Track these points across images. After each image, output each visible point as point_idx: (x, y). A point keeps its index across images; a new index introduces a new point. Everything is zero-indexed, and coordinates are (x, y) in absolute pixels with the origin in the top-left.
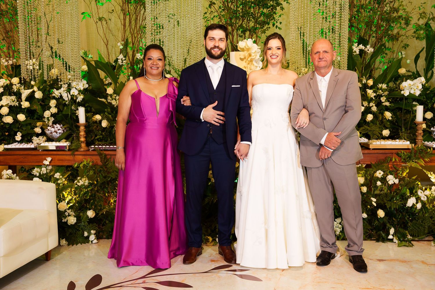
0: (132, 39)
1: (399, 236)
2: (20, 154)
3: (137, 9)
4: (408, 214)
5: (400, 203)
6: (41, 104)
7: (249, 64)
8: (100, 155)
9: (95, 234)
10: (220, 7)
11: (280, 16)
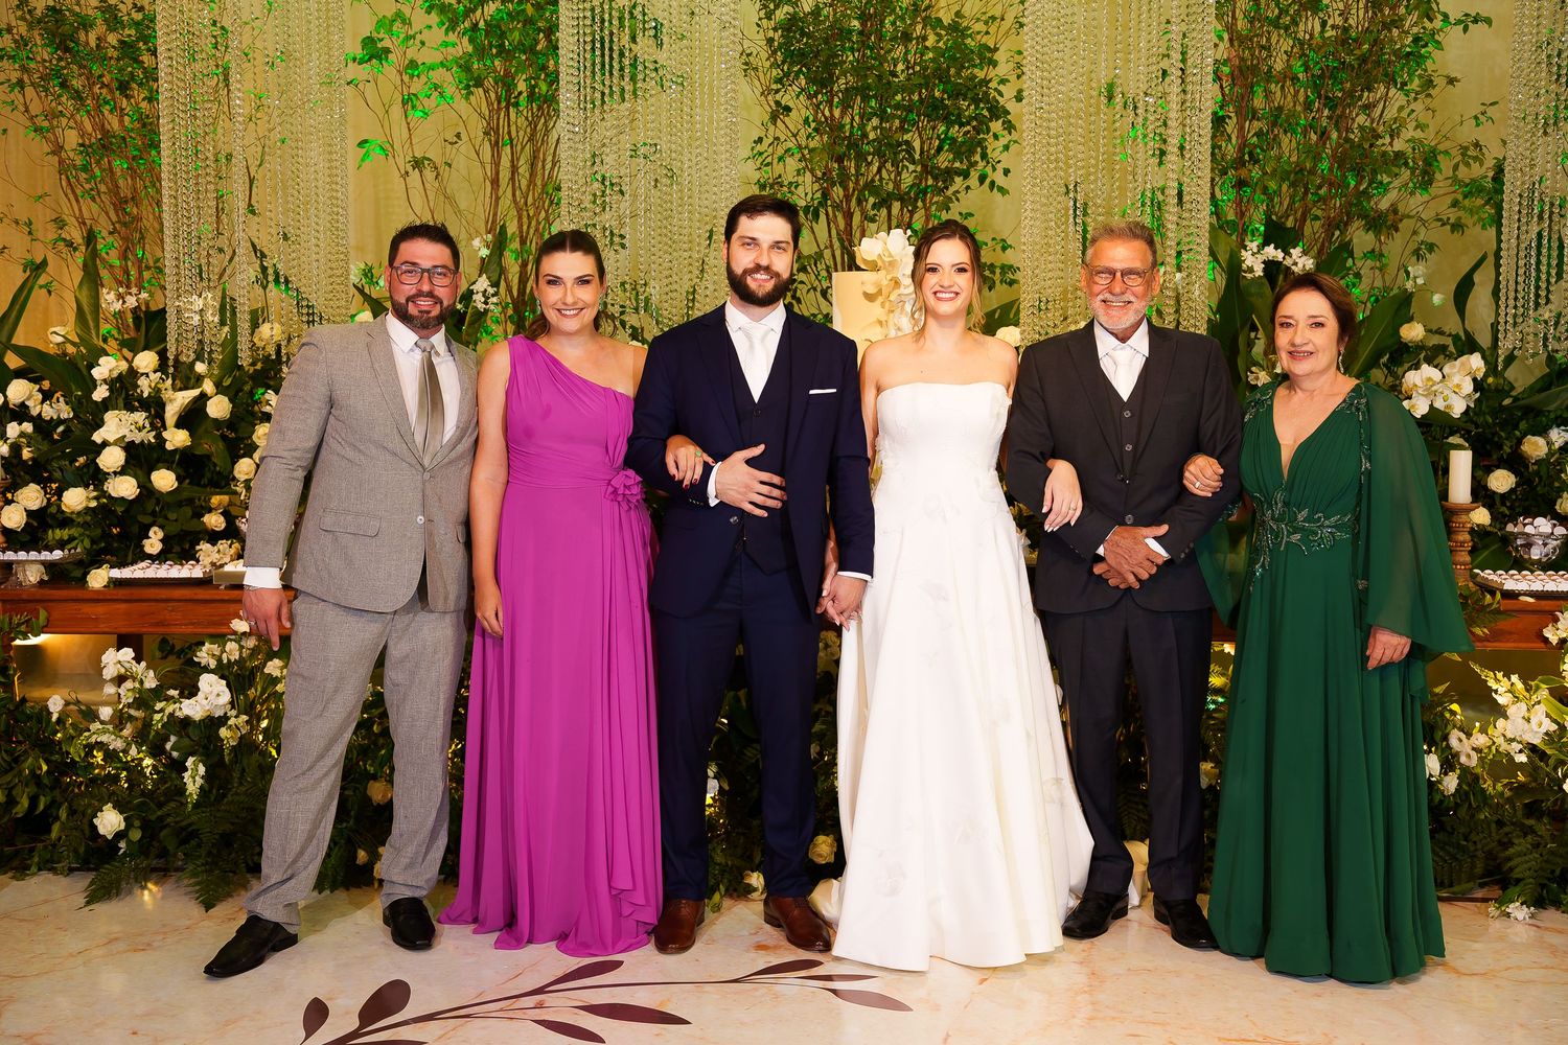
0: (520, 226)
2: (158, 597)
3: (536, 127)
6: (224, 437)
7: (892, 311)
10: (806, 121)
11: (1006, 148)
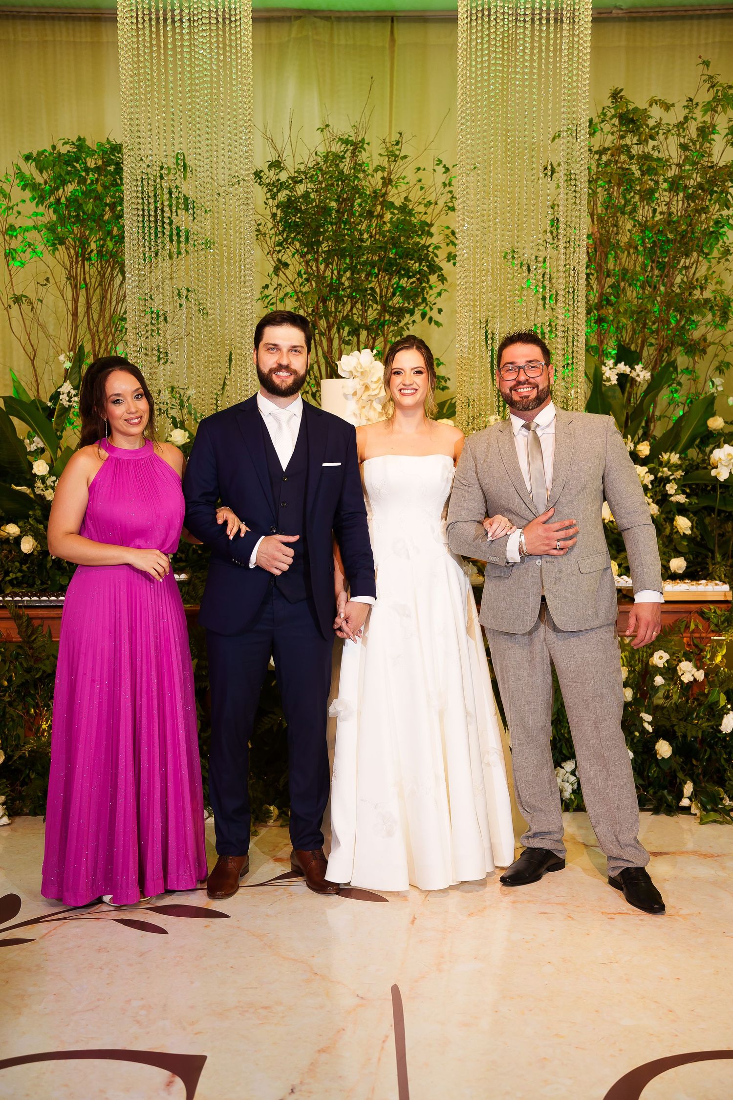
0: (94, 346)
1: (703, 799)
3: (104, 274)
4: (728, 750)
5: (705, 724)
7: (364, 407)
8: (17, 618)
9: (3, 804)
10: (299, 274)
11: (439, 294)
